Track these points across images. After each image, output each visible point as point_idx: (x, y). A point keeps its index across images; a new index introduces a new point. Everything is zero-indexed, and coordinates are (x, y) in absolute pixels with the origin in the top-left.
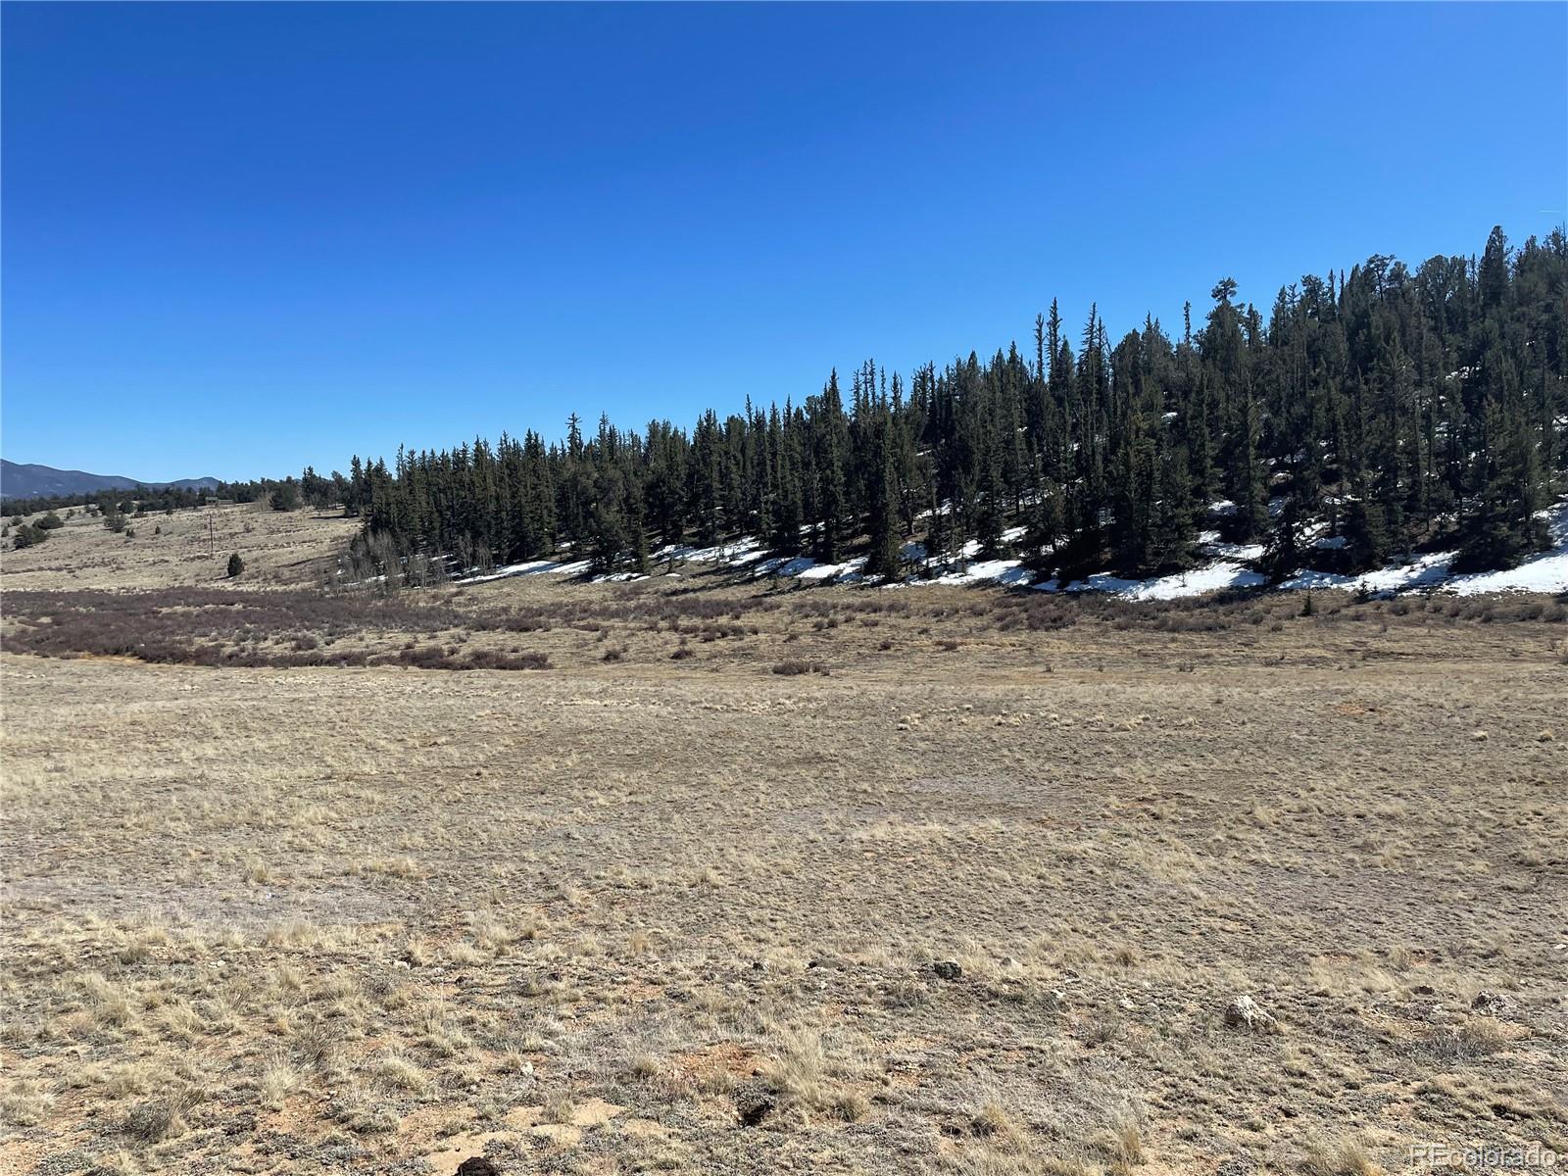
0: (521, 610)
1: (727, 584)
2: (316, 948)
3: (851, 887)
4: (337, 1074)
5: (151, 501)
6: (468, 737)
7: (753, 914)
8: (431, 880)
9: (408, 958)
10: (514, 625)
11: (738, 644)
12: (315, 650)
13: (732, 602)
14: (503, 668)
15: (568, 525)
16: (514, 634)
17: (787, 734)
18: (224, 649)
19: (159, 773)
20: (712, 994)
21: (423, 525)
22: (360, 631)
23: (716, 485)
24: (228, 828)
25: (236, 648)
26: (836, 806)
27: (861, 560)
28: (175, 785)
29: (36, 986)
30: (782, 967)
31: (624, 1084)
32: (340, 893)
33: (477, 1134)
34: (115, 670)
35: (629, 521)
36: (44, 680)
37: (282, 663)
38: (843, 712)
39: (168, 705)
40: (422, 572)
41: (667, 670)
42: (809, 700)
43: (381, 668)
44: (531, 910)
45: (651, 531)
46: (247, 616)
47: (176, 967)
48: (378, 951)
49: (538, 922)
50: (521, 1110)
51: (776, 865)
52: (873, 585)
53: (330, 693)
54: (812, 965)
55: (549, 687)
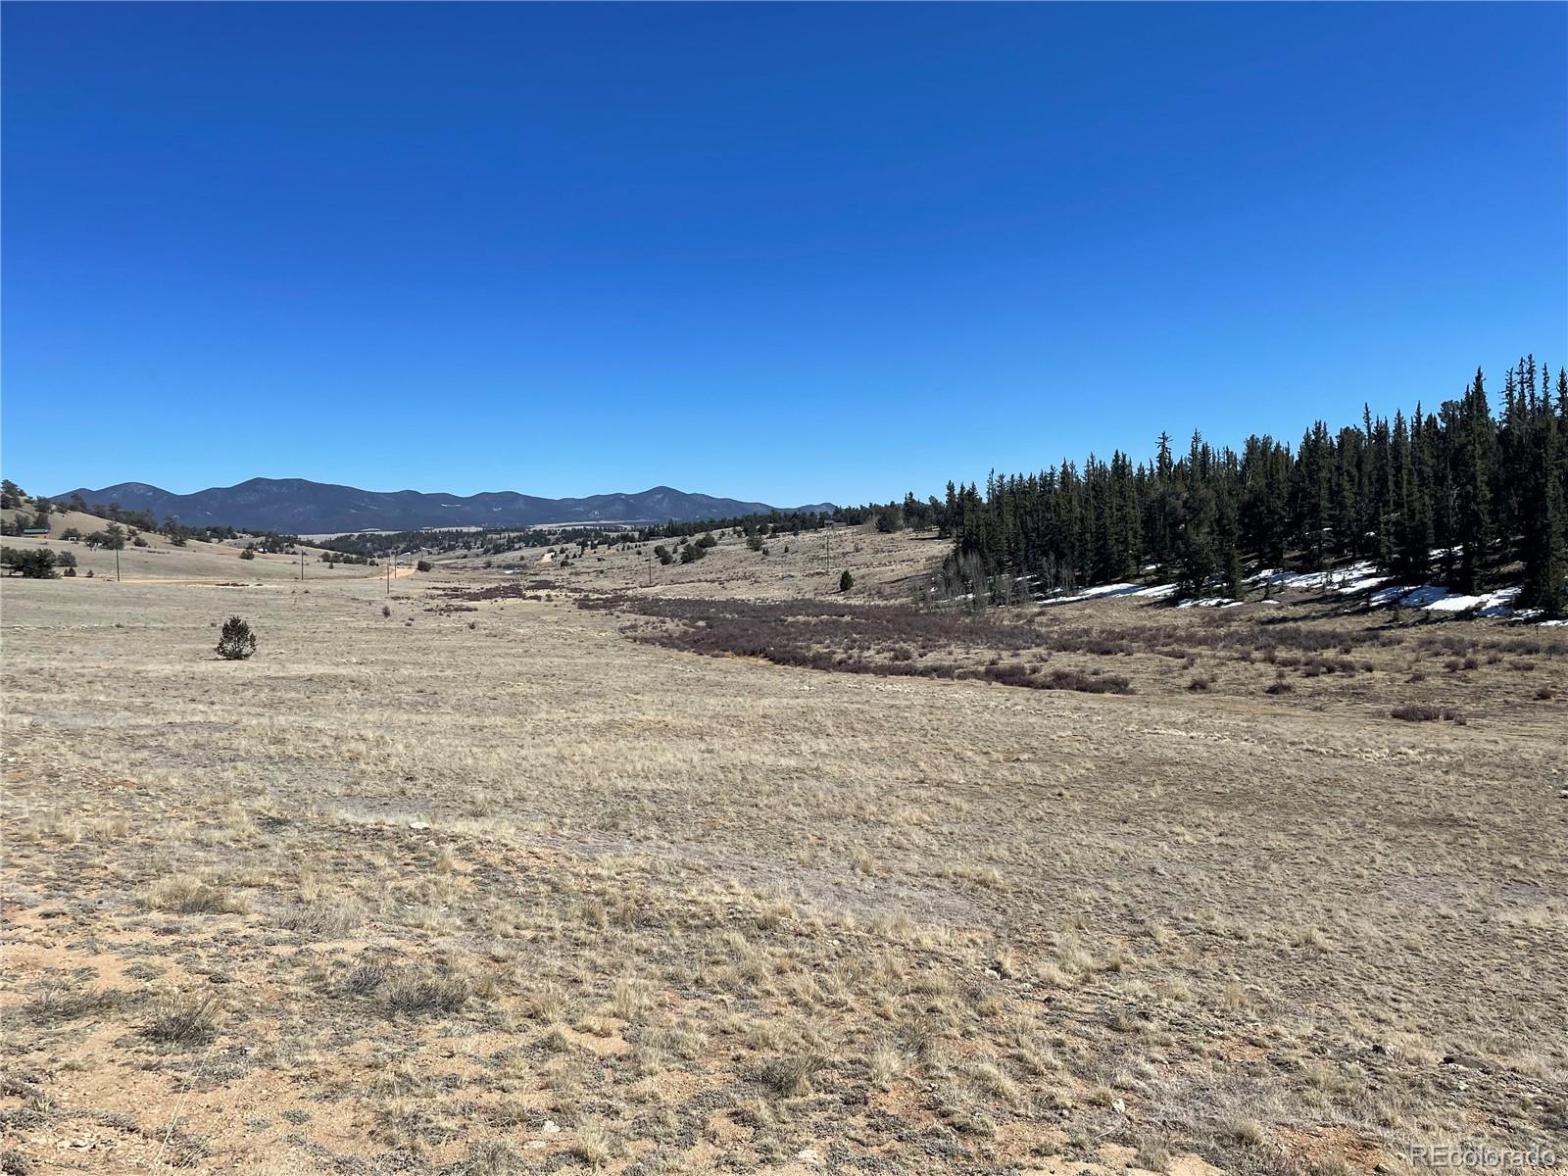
0: (1102, 632)
1: (1335, 614)
2: (915, 943)
3: (1497, 977)
4: (938, 1069)
5: (782, 523)
6: (1049, 756)
7: (1371, 989)
8: (1018, 894)
9: (998, 966)
10: (1096, 648)
11: (1346, 681)
12: (910, 661)
13: (1341, 635)
14: (1083, 690)
15: (1154, 547)
16: (1095, 656)
17: (1411, 789)
18: (835, 656)
19: (784, 761)
20: (1323, 1070)
21: (1009, 547)
22: (949, 645)
23: (1324, 503)
24: (838, 818)
25: (844, 656)
26: (1476, 880)
27: (1511, 591)
28: (796, 774)
29: (694, 936)
30: (1410, 1056)
31: (1225, 1147)
32: (934, 893)
33: (1070, 1161)
34: (751, 669)
35: (1221, 543)
36: (700, 674)
37: (882, 671)
38: (1485, 770)
39: (791, 702)
40: (1007, 591)
41: (1261, 704)
42: (1439, 752)
43: (967, 681)
44: (1115, 941)
45: (1246, 553)
46: (854, 627)
47: (800, 939)
48: (971, 955)
49: (1124, 955)
50: (1115, 1148)
51: (1398, 937)
52: (1528, 621)
53: (923, 702)
54: (1448, 1060)
55: (1131, 713)
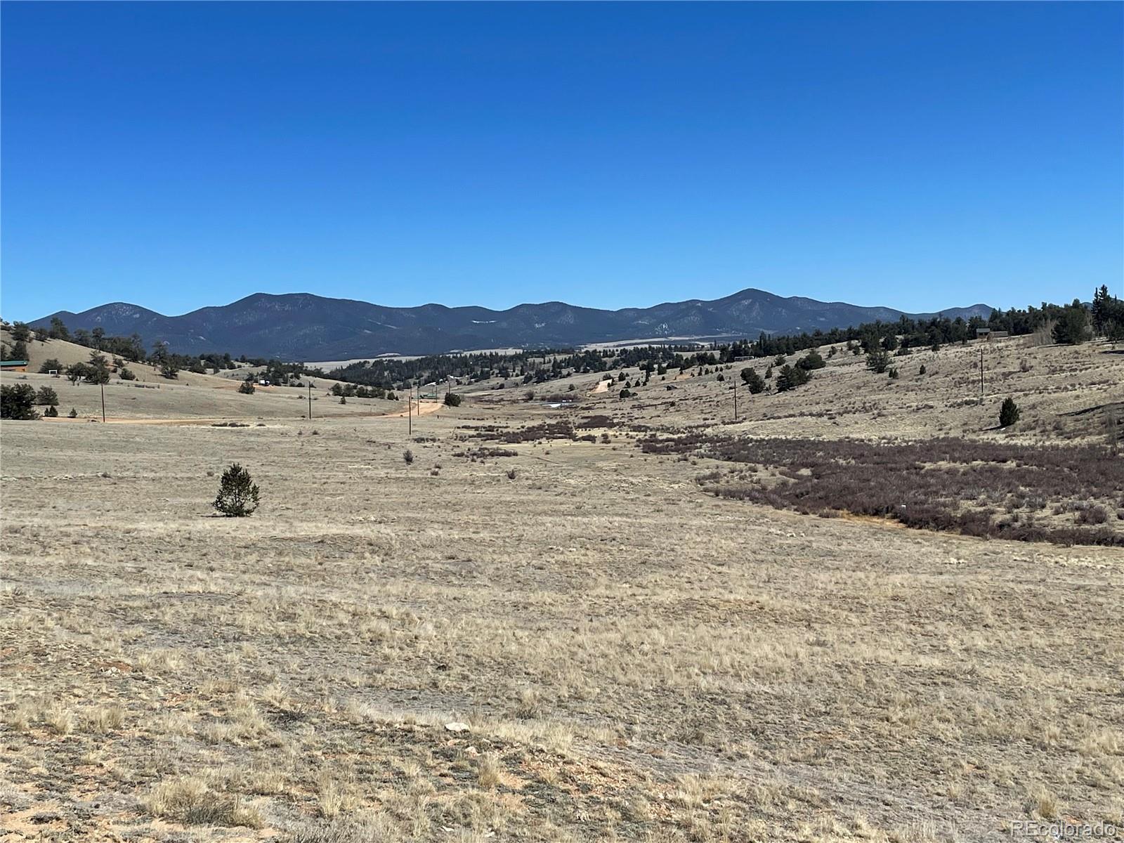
5: (916, 334)
12: (1104, 525)
18: (994, 516)
19: (925, 661)
24: (1005, 741)
25: (1008, 516)
28: (942, 678)
34: (875, 534)
36: (804, 539)
37: (1063, 538)
39: (932, 580)
46: (1021, 477)
